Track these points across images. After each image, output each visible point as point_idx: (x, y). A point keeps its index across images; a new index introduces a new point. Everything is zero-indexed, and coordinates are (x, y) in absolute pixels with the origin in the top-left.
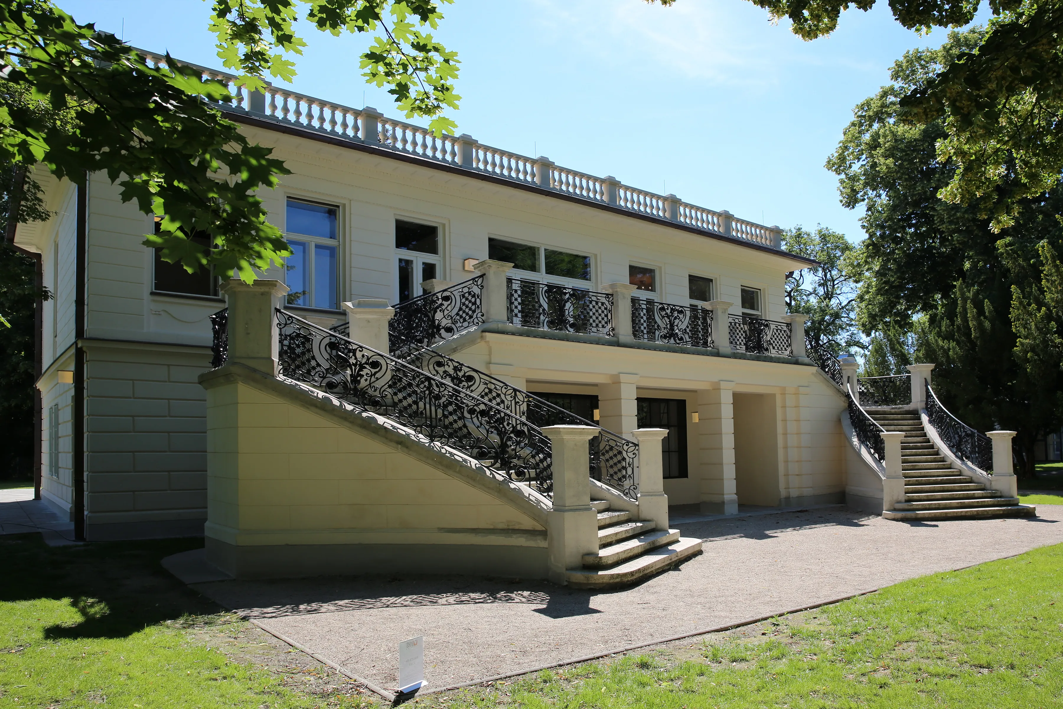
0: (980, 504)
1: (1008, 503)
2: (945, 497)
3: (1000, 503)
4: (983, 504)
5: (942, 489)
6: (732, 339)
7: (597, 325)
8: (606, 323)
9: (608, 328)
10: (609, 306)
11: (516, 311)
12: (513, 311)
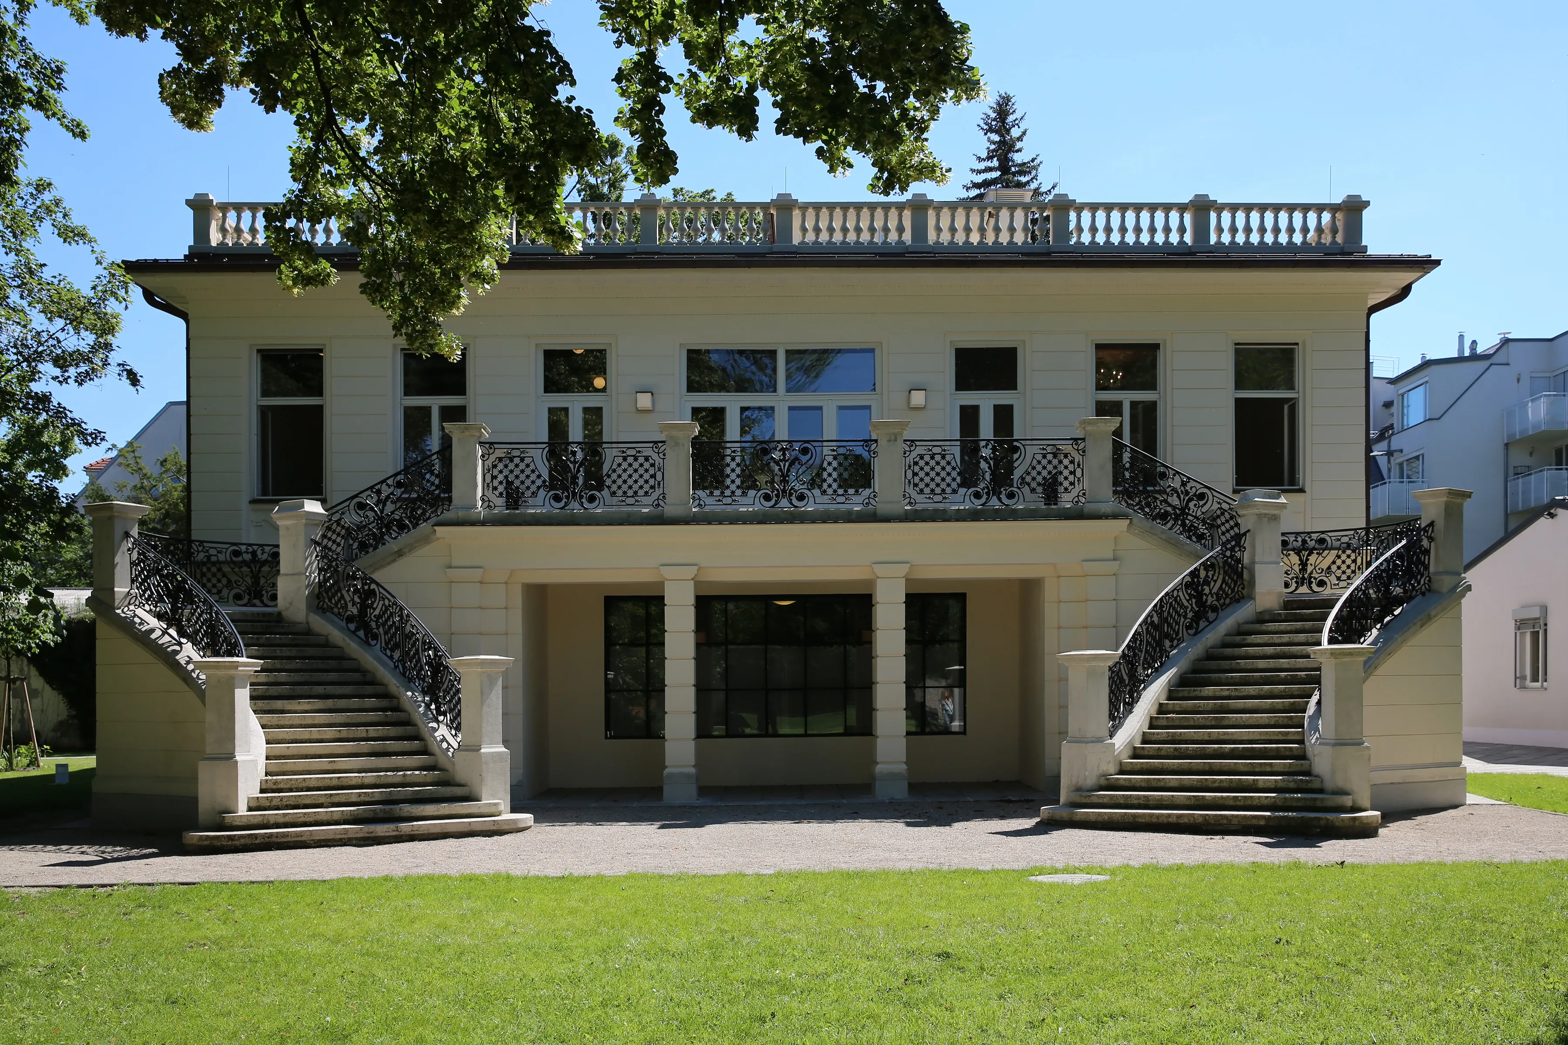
0: (1242, 803)
1: (1309, 803)
2: (1187, 783)
3: (1288, 804)
4: (1249, 802)
5: (1207, 768)
6: (922, 485)
7: (636, 493)
8: (652, 487)
9: (655, 496)
10: (658, 461)
11: (501, 488)
12: (495, 488)
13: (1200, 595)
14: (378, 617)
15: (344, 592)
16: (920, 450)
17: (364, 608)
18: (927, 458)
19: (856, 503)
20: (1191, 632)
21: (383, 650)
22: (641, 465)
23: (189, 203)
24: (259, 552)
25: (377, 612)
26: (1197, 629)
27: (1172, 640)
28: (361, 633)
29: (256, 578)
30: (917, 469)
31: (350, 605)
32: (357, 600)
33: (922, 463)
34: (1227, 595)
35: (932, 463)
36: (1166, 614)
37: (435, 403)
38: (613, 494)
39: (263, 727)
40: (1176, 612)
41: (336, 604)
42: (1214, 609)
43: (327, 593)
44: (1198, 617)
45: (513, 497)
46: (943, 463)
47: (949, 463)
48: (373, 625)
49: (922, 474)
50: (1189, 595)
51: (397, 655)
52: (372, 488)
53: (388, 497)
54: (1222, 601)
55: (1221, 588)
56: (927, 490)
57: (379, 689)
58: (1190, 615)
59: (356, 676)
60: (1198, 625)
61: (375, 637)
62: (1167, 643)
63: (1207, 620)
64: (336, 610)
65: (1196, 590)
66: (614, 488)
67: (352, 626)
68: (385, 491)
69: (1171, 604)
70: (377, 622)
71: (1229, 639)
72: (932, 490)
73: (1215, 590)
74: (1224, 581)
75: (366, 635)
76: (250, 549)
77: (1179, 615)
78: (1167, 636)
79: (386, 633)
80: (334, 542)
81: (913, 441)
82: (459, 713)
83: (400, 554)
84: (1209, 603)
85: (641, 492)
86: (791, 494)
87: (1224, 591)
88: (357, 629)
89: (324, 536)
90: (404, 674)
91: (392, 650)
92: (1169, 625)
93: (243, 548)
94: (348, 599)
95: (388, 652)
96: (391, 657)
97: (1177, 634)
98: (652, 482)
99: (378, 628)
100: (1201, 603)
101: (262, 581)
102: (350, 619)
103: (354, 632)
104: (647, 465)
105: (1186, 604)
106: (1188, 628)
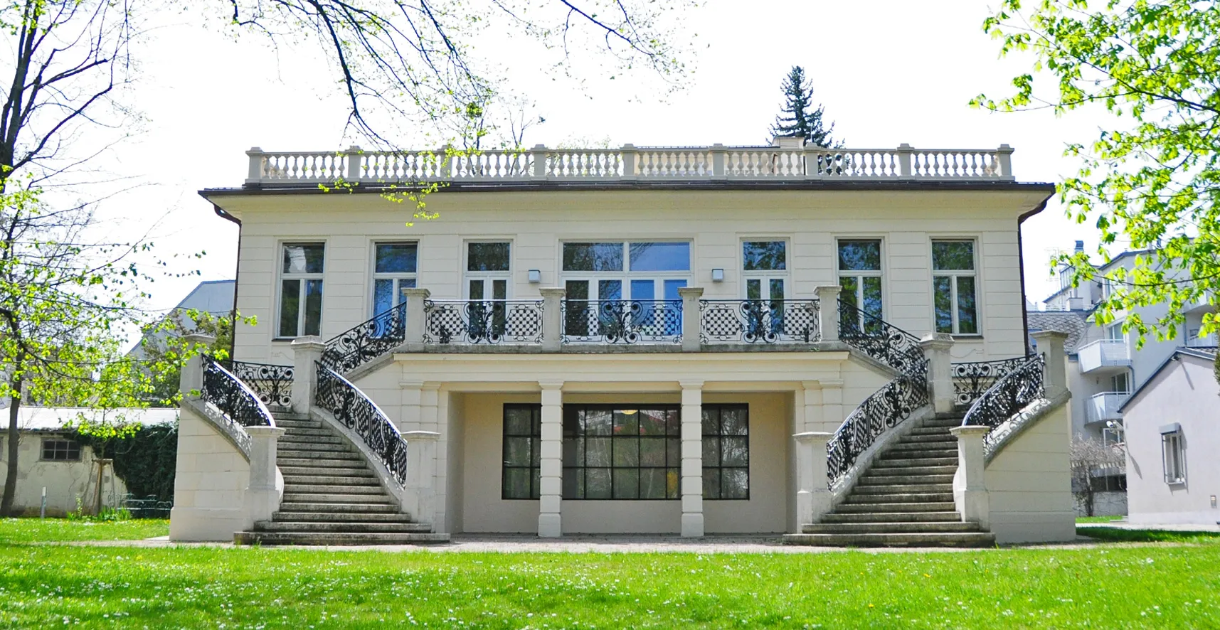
6: (712, 329)
7: (524, 333)
8: (535, 330)
9: (537, 335)
10: (539, 313)
11: (437, 330)
12: (433, 330)
13: (895, 402)
14: (355, 410)
15: (334, 394)
16: (711, 307)
17: (346, 405)
18: (716, 312)
19: (669, 341)
20: (890, 425)
21: (357, 431)
22: (528, 316)
23: (248, 153)
24: (279, 371)
25: (354, 407)
26: (894, 423)
27: (876, 430)
28: (344, 420)
29: (276, 388)
30: (709, 319)
31: (337, 403)
32: (341, 399)
33: (712, 315)
34: (916, 402)
35: (719, 315)
36: (871, 412)
37: (396, 277)
38: (510, 333)
39: (283, 474)
40: (879, 411)
41: (328, 403)
42: (907, 411)
43: (323, 394)
44: (895, 415)
45: (445, 335)
46: (726, 315)
47: (730, 315)
48: (352, 415)
49: (712, 322)
50: (888, 401)
51: (366, 433)
52: (354, 329)
53: (364, 335)
54: (912, 406)
55: (911, 397)
56: (716, 333)
57: (354, 455)
58: (889, 414)
59: (339, 447)
60: (895, 421)
61: (353, 423)
62: (873, 432)
63: (902, 417)
64: (328, 406)
65: (893, 398)
66: (510, 330)
67: (338, 416)
68: (363, 331)
69: (875, 407)
70: (354, 413)
71: (917, 430)
72: (719, 333)
73: (906, 398)
74: (913, 392)
75: (347, 422)
76: (273, 369)
77: (881, 414)
78: (873, 427)
79: (360, 420)
80: (329, 363)
81: (706, 301)
82: (405, 469)
83: (370, 371)
84: (902, 406)
85: (528, 333)
86: (626, 335)
87: (913, 399)
88: (341, 418)
89: (322, 359)
90: (370, 446)
91: (363, 431)
92: (874, 419)
93: (269, 368)
94: (336, 399)
95: (361, 432)
96: (362, 436)
97: (880, 426)
98: (535, 326)
99: (355, 417)
100: (896, 406)
101: (280, 389)
102: (337, 412)
103: (339, 420)
104: (532, 315)
105: (886, 406)
106: (889, 422)
